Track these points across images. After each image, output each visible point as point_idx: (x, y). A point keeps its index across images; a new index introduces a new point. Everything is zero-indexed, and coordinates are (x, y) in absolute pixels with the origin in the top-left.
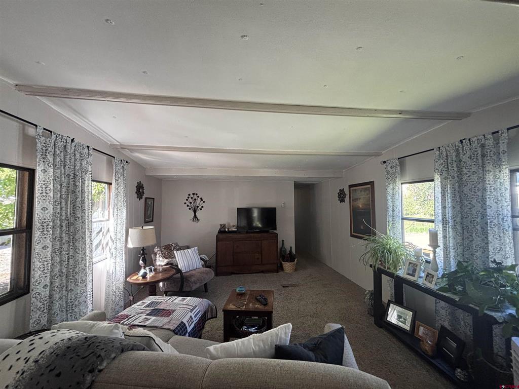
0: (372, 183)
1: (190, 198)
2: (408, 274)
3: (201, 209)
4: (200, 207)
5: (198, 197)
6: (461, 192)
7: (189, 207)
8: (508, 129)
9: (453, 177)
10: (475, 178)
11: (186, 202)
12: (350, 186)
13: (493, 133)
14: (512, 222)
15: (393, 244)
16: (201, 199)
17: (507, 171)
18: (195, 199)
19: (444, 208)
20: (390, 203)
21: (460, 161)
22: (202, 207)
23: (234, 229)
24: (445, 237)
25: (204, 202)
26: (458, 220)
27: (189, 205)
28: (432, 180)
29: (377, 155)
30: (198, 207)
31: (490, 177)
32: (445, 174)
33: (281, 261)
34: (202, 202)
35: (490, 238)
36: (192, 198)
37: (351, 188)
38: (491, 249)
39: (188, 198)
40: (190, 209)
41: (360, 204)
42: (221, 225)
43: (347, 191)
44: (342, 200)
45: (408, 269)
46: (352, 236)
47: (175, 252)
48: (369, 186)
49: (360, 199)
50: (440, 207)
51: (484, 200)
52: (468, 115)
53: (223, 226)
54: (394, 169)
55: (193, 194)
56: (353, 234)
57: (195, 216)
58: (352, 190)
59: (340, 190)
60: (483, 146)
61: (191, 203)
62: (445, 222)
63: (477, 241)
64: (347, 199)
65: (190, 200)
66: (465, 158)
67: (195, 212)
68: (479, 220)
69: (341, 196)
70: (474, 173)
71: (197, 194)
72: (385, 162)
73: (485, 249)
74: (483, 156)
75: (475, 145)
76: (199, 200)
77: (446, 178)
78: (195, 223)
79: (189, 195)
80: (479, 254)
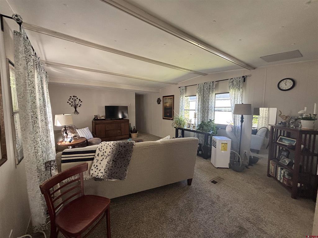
0: (173, 96)
1: (71, 99)
2: (188, 128)
3: (80, 106)
4: (79, 105)
5: (77, 98)
6: (203, 100)
7: (71, 105)
8: (216, 81)
9: (202, 95)
10: (207, 95)
11: (69, 101)
12: (164, 97)
13: (212, 82)
14: (214, 109)
15: (183, 118)
16: (80, 100)
17: (214, 94)
18: (75, 100)
19: (199, 105)
20: (181, 104)
21: (204, 90)
22: (81, 105)
23: (103, 118)
24: (198, 115)
25: (81, 102)
26: (202, 109)
27: (71, 103)
28: (196, 96)
29: (176, 84)
30: (77, 105)
31: (210, 95)
32: (200, 94)
33: (130, 133)
34: (80, 102)
35: (209, 114)
36: (73, 99)
37: (164, 98)
38: (209, 117)
39: (70, 99)
40: (72, 106)
41: (168, 105)
42: (95, 116)
43: (162, 99)
44: (159, 103)
45: (188, 126)
46: (163, 119)
47: (77, 130)
48: (172, 97)
49: (168, 102)
50: (197, 105)
51: (208, 103)
52: (207, 74)
53: (96, 116)
54: (183, 91)
55: (74, 96)
56: (164, 118)
57: (76, 110)
58: (165, 98)
59: (158, 98)
60: (210, 86)
61: (72, 102)
62: (198, 110)
63: (206, 115)
64: (162, 103)
65: (72, 100)
66: (205, 89)
67: (75, 108)
68: (207, 108)
69: (159, 101)
70: (207, 94)
71: (76, 97)
72: (180, 87)
73: (208, 117)
74: (210, 89)
75: (208, 85)
76: (78, 100)
77: (200, 95)
78: (76, 115)
79: (71, 97)
80: (206, 119)
